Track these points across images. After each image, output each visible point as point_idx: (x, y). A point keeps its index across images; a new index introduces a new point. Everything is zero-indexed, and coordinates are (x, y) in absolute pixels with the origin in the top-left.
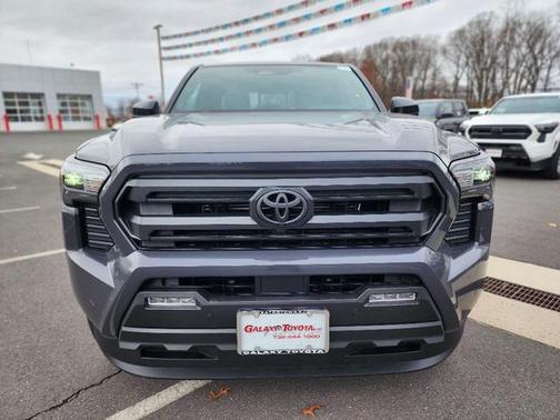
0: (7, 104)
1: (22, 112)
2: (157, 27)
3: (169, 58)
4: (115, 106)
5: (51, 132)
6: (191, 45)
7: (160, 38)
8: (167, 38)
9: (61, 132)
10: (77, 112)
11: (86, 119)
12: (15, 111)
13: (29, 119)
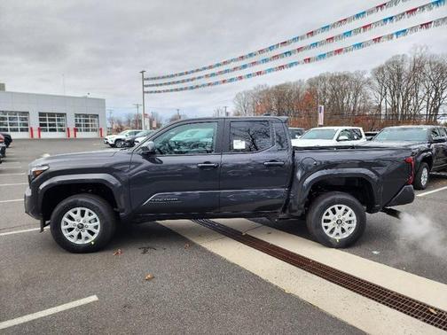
0: (40, 120)
1: (50, 125)
2: (142, 72)
3: (148, 92)
4: (124, 119)
5: (68, 139)
6: (161, 85)
7: (144, 79)
8: (148, 79)
9: (75, 139)
10: (87, 126)
11: (93, 130)
12: (45, 125)
13: (54, 130)
